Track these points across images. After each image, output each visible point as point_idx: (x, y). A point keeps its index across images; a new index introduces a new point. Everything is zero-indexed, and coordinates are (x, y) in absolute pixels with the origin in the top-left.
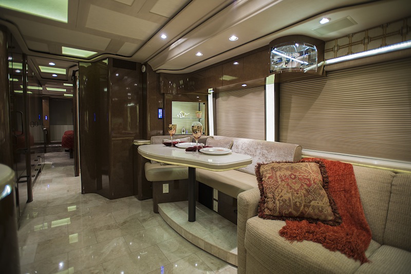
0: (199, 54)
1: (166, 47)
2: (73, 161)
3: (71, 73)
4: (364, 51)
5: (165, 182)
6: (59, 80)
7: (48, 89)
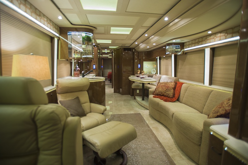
0: (148, 47)
1: (138, 45)
2: (111, 84)
3: (111, 51)
4: (201, 45)
5: (138, 89)
6: (108, 53)
7: (103, 56)
